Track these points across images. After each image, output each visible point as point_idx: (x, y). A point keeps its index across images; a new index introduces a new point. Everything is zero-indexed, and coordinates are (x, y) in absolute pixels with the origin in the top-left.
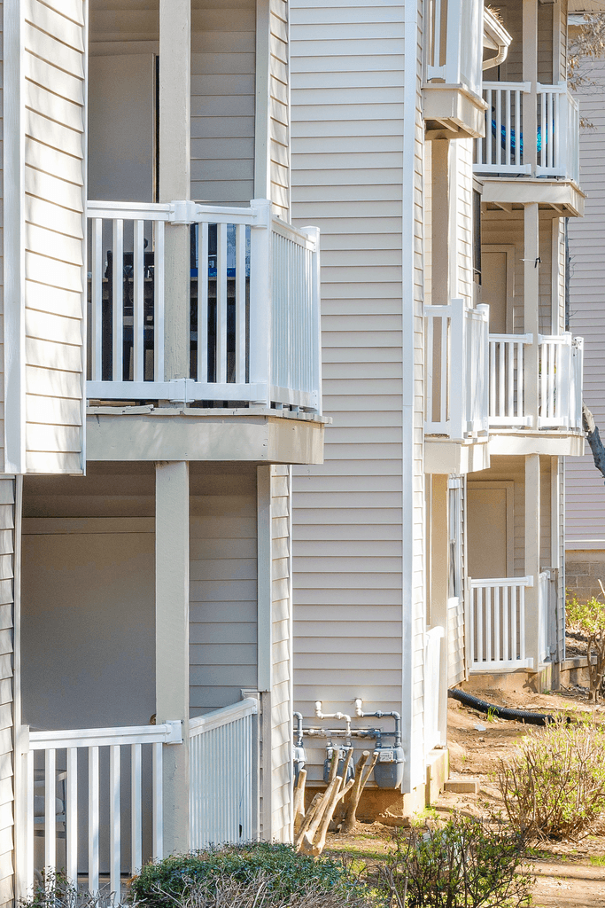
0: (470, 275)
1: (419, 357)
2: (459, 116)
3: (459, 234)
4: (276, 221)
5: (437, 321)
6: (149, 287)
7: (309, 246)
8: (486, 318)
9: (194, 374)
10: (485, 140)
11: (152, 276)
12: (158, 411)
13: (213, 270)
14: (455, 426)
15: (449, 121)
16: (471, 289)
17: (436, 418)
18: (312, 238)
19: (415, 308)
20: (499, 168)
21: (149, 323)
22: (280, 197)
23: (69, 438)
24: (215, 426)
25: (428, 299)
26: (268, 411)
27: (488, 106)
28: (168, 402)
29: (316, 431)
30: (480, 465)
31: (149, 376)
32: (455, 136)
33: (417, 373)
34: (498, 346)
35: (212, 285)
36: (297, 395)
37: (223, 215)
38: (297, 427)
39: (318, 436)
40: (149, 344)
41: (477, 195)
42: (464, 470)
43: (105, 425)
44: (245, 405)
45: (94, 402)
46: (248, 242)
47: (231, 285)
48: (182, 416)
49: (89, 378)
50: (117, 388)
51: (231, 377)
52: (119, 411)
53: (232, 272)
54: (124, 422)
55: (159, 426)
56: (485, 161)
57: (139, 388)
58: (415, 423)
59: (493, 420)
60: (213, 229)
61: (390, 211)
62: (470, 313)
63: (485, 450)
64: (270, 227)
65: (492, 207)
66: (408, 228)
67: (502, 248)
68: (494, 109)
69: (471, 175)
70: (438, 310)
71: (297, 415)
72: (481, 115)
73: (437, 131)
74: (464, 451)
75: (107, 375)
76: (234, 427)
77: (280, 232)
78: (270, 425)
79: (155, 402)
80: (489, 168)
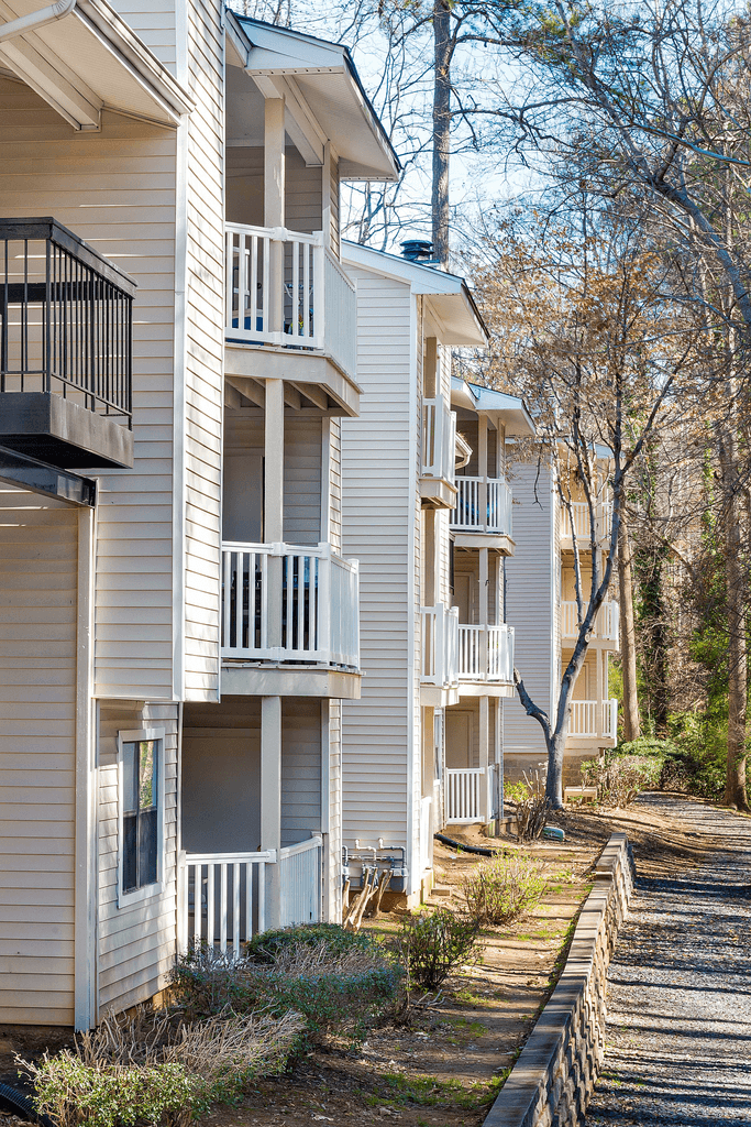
0: (447, 590)
1: (417, 637)
2: (441, 496)
3: (441, 565)
4: (333, 556)
5: (428, 616)
6: (258, 592)
7: (352, 570)
8: (457, 615)
9: (284, 645)
10: (456, 510)
11: (260, 586)
12: (263, 666)
13: (296, 583)
14: (438, 678)
15: (435, 499)
16: (448, 597)
17: (427, 673)
18: (355, 566)
19: (415, 607)
20: (464, 527)
21: (258, 614)
22: (336, 541)
23: (210, 681)
24: (297, 675)
25: (423, 603)
26: (328, 667)
27: (458, 490)
28: (269, 661)
29: (356, 679)
30: (453, 701)
31: (258, 645)
32: (438, 507)
33: (416, 647)
34: (464, 631)
35: (296, 592)
36: (345, 658)
37: (303, 552)
38: (345, 677)
39: (357, 683)
40: (258, 626)
41: (452, 542)
42: (444, 704)
43: (232, 674)
44: (314, 663)
45: (225, 660)
46: (317, 566)
47: (307, 592)
48: (277, 669)
49: (223, 646)
50: (239, 652)
51: (306, 647)
52: (240, 665)
53: (307, 585)
54: (243, 672)
55: (264, 674)
56: (456, 523)
57: (252, 652)
58: (415, 676)
59: (461, 675)
60: (296, 559)
61: (400, 551)
62: (447, 612)
63: (456, 693)
64: (329, 560)
65: (460, 550)
66: (411, 561)
67: (465, 574)
68: (462, 492)
69: (448, 531)
70: (429, 610)
71: (345, 670)
72: (454, 495)
73: (429, 505)
74: (444, 693)
75: (233, 644)
76: (309, 675)
77: (335, 562)
78: (329, 675)
79: (262, 661)
80: (459, 526)
